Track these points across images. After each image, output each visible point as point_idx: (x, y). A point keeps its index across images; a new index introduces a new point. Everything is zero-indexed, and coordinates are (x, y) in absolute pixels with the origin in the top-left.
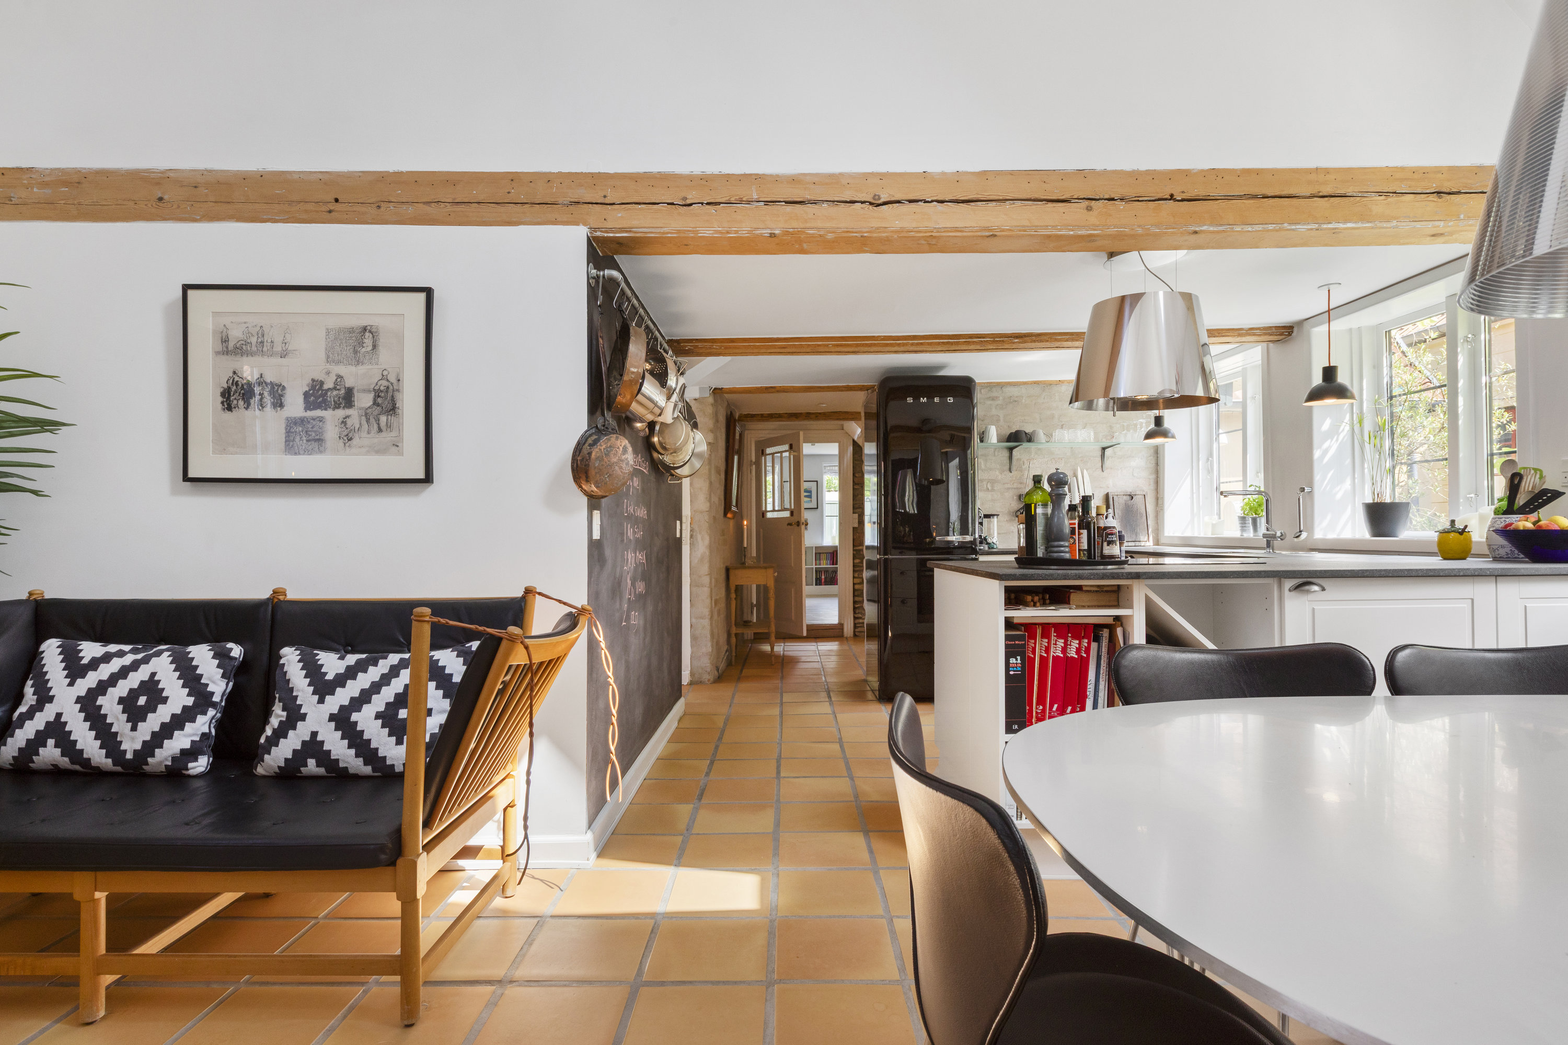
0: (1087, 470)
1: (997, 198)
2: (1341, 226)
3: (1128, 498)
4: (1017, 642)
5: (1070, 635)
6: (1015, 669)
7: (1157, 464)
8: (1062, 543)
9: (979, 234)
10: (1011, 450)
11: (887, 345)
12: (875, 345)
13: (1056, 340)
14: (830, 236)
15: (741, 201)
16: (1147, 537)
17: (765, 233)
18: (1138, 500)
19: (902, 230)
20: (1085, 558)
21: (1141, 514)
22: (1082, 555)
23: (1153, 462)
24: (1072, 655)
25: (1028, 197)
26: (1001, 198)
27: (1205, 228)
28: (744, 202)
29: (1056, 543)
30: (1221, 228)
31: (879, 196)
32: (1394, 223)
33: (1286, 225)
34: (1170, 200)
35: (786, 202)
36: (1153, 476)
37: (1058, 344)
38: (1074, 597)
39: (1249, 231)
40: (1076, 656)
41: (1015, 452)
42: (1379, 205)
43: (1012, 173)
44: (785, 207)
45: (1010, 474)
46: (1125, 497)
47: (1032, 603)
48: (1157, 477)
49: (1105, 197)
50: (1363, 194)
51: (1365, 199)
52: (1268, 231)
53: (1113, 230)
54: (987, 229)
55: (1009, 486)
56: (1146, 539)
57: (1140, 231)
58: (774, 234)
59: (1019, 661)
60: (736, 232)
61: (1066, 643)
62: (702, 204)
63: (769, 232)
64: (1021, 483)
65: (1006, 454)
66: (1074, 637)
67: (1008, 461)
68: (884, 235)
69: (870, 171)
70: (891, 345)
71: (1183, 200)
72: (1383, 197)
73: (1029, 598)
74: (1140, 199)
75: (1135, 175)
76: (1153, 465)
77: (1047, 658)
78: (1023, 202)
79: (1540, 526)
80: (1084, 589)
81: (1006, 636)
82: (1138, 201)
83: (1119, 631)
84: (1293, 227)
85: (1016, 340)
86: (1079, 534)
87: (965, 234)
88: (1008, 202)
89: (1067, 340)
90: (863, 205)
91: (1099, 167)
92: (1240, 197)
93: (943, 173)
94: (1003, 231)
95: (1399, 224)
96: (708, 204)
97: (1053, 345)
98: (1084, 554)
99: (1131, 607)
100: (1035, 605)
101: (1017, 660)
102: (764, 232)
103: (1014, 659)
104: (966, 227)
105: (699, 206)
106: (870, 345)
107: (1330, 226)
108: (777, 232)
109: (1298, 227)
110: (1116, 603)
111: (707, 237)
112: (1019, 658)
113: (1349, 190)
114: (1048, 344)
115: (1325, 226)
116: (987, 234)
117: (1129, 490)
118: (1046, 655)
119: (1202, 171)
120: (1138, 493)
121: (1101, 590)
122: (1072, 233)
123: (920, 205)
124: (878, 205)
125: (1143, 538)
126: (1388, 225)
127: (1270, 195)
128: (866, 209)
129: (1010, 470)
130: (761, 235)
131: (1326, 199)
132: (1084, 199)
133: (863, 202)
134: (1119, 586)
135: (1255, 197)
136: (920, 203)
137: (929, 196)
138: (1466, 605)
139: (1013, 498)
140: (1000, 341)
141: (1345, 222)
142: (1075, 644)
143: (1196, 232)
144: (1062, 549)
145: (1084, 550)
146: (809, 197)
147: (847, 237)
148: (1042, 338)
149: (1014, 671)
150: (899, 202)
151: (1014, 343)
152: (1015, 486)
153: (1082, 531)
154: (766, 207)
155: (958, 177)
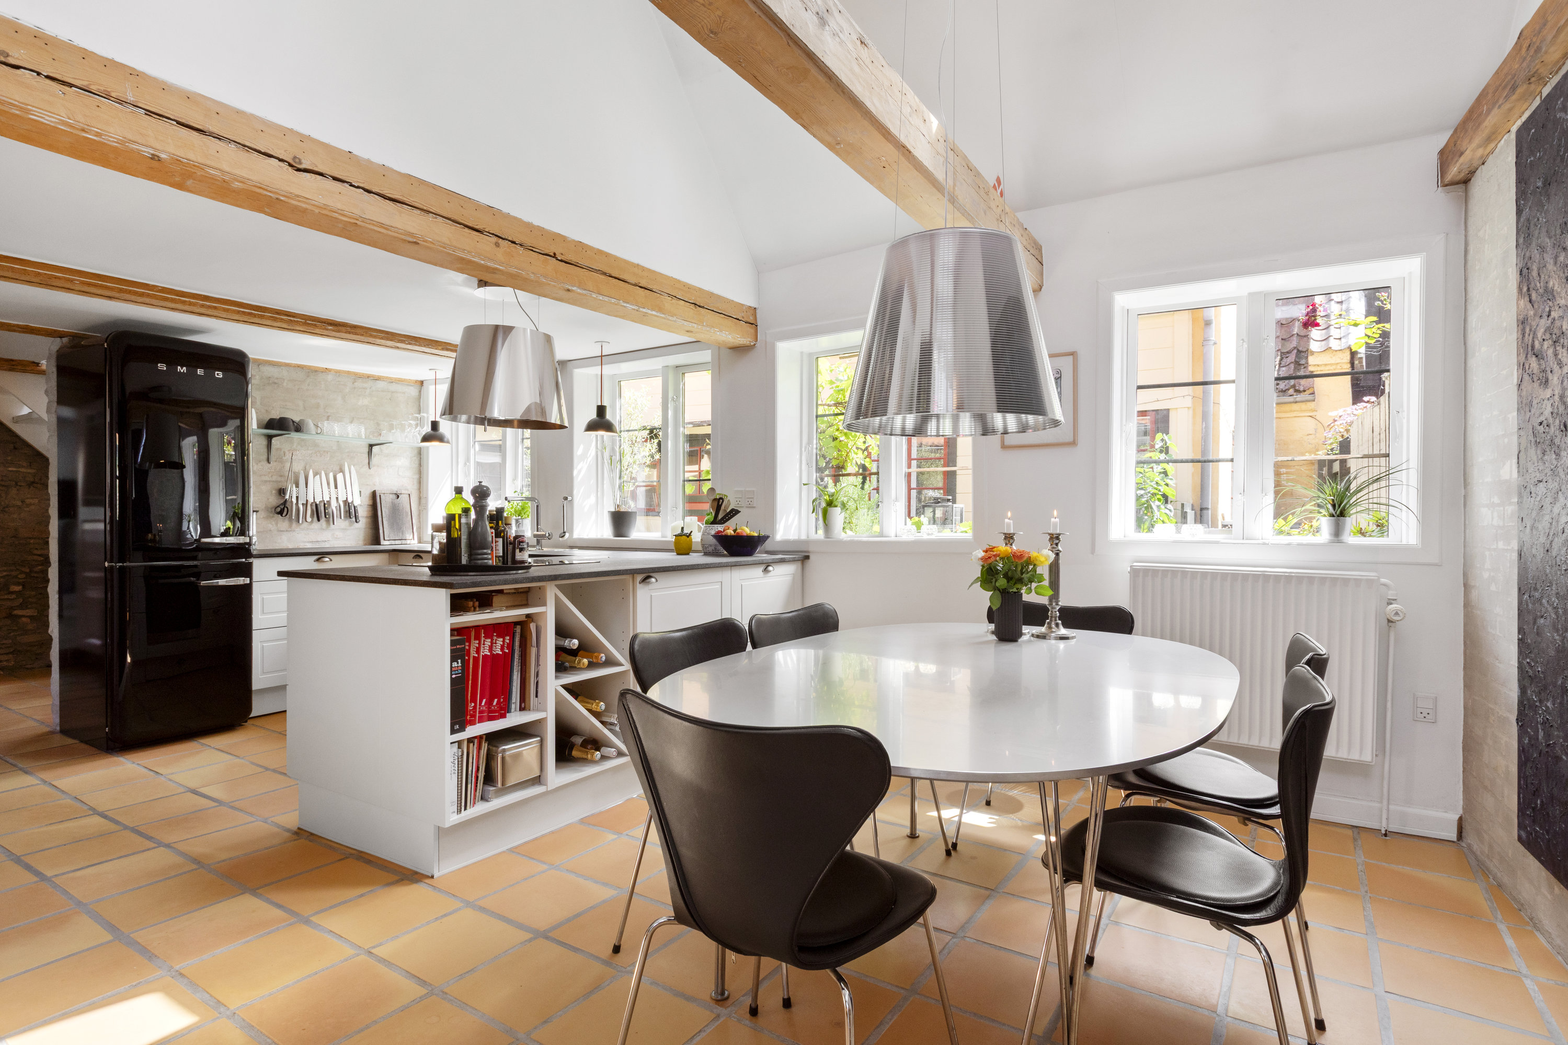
0: (354, 466)
1: (421, 206)
2: (649, 312)
3: (395, 497)
4: (458, 647)
5: (495, 634)
6: (457, 672)
7: (420, 465)
8: (485, 551)
9: (403, 237)
10: (270, 438)
11: (166, 299)
12: (148, 295)
13: (371, 336)
14: (237, 185)
15: (107, 96)
16: (412, 535)
17: (145, 152)
18: (404, 499)
19: (325, 207)
20: (500, 564)
21: (407, 513)
22: (498, 561)
23: (417, 462)
24: (497, 652)
25: (450, 216)
26: (425, 208)
27: (574, 288)
28: (112, 99)
29: (480, 551)
30: (584, 292)
31: (300, 160)
32: (674, 319)
33: (621, 301)
34: (553, 257)
35: (178, 123)
36: (417, 476)
37: (371, 340)
38: (496, 600)
39: (600, 300)
40: (501, 653)
41: (274, 440)
42: (667, 302)
43: (434, 187)
44: (176, 128)
45: (268, 464)
46: (391, 495)
47: (473, 608)
48: (420, 477)
49: (509, 239)
50: (661, 293)
51: (662, 297)
52: (611, 303)
53: (513, 270)
54: (411, 234)
55: (267, 478)
56: (411, 537)
57: (532, 277)
58: (158, 157)
59: (460, 664)
60: (98, 134)
61: (492, 643)
62: (39, 74)
63: (152, 152)
64: (281, 476)
65: (264, 442)
66: (498, 636)
67: (266, 450)
68: (304, 206)
69: (290, 127)
70: (173, 301)
71: (561, 261)
72: (670, 298)
73: (471, 604)
74: (534, 249)
75: (530, 227)
76: (416, 465)
77: (478, 658)
78: (444, 219)
79: (738, 533)
80: (505, 592)
81: (452, 641)
82: (532, 250)
83: (532, 626)
84: (625, 305)
85: (330, 328)
86: (496, 542)
87: (390, 233)
88: (431, 215)
89: (382, 338)
90: (281, 164)
91: (505, 209)
92: (597, 271)
93: (369, 161)
94: (426, 241)
95: (677, 320)
96: (48, 77)
97: (367, 339)
98: (499, 560)
99: (544, 604)
100: (474, 610)
101: (458, 663)
102: (143, 149)
103: (456, 663)
104: (392, 227)
105: (32, 75)
106: (142, 295)
107: (644, 310)
108: (163, 156)
109: (628, 305)
110: (525, 603)
111: (45, 124)
112: (459, 661)
113: (654, 288)
114: (362, 338)
115: (641, 309)
116: (411, 240)
117: (395, 490)
118: (477, 655)
119: (574, 241)
120: (403, 492)
121: (517, 592)
122: (483, 262)
123: (345, 187)
124: (299, 170)
125: (409, 536)
126: (671, 318)
127: (613, 275)
128: (285, 169)
129: (268, 461)
130: (139, 152)
131: (643, 289)
132: (493, 234)
133: (281, 160)
134: (529, 588)
135: (604, 274)
136: (346, 184)
137: (355, 180)
138: (718, 586)
139: (271, 492)
140: (312, 324)
141: (652, 310)
142: (500, 641)
143: (568, 290)
144: (486, 556)
145: (500, 556)
146: (210, 128)
147: (258, 193)
148: (358, 331)
149: (455, 674)
150: (321, 174)
151: (327, 330)
152: (274, 478)
153: (498, 539)
154: (147, 117)
155: (384, 171)
